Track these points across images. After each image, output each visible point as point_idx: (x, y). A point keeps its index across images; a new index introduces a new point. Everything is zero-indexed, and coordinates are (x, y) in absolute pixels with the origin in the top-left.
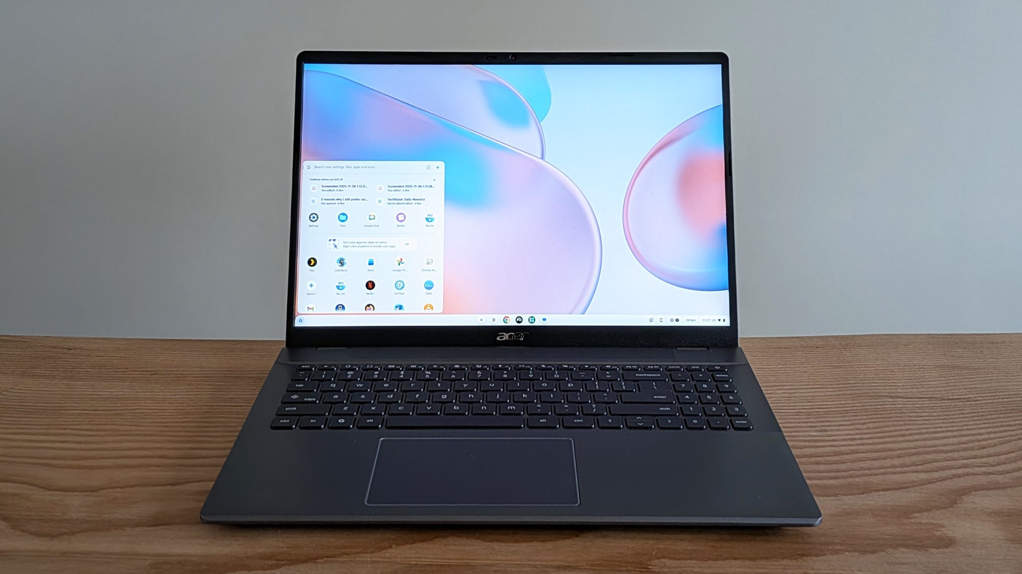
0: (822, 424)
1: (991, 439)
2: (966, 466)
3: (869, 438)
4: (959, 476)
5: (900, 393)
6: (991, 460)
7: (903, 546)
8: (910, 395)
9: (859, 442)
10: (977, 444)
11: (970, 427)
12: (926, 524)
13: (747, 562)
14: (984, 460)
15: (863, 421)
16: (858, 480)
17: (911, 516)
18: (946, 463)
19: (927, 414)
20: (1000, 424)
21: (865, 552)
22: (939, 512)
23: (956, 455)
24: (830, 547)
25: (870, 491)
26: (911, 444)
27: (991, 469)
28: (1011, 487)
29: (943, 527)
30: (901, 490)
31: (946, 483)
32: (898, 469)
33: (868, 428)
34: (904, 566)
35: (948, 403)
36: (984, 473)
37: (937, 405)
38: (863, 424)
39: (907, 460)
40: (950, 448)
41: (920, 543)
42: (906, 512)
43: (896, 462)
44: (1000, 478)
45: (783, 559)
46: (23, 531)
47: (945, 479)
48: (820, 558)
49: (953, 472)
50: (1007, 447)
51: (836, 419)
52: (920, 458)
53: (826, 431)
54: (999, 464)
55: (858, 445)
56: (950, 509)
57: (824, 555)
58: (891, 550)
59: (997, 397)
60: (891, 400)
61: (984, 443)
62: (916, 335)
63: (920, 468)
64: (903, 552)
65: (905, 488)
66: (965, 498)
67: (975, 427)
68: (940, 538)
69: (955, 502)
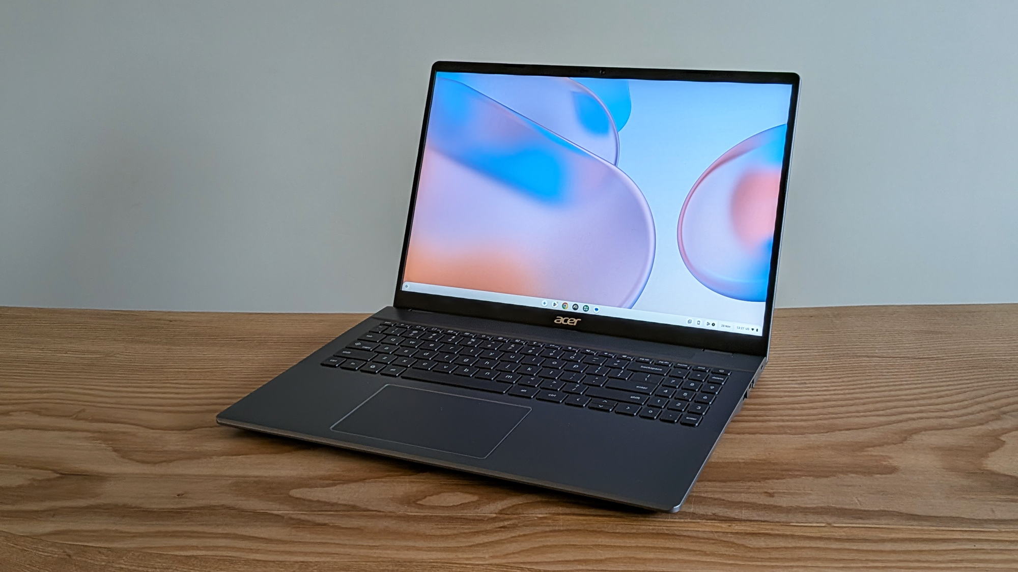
0: (803, 378)
1: (949, 390)
2: (921, 412)
3: (841, 390)
4: (914, 419)
5: (876, 353)
6: (945, 407)
7: (852, 472)
8: (885, 355)
9: (833, 392)
10: (935, 394)
11: (932, 381)
12: (876, 456)
13: (718, 484)
14: (938, 407)
15: (839, 376)
16: (825, 422)
17: (865, 450)
18: (905, 409)
19: (896, 370)
20: (960, 378)
21: (818, 477)
22: (889, 447)
23: (915, 402)
24: (790, 473)
25: (834, 431)
26: (876, 394)
27: (943, 414)
28: (957, 428)
29: (890, 458)
30: (861, 430)
31: (900, 424)
32: (862, 414)
33: (843, 382)
34: (850, 488)
35: (917, 361)
36: (937, 417)
37: (907, 363)
38: (839, 378)
39: (871, 407)
40: (912, 397)
41: (867, 471)
42: (862, 447)
43: (861, 408)
44: (950, 421)
45: (749, 481)
46: (131, 459)
47: (900, 421)
48: (780, 480)
49: (910, 416)
50: (961, 397)
51: (817, 374)
52: (884, 405)
53: (805, 383)
54: (951, 410)
55: (831, 395)
56: (899, 444)
57: (784, 478)
58: (842, 475)
59: (962, 357)
60: (868, 359)
61: (942, 393)
62: (902, 306)
63: (881, 412)
64: (852, 477)
65: (865, 428)
66: (915, 436)
67: (937, 380)
68: (886, 467)
69: (905, 439)
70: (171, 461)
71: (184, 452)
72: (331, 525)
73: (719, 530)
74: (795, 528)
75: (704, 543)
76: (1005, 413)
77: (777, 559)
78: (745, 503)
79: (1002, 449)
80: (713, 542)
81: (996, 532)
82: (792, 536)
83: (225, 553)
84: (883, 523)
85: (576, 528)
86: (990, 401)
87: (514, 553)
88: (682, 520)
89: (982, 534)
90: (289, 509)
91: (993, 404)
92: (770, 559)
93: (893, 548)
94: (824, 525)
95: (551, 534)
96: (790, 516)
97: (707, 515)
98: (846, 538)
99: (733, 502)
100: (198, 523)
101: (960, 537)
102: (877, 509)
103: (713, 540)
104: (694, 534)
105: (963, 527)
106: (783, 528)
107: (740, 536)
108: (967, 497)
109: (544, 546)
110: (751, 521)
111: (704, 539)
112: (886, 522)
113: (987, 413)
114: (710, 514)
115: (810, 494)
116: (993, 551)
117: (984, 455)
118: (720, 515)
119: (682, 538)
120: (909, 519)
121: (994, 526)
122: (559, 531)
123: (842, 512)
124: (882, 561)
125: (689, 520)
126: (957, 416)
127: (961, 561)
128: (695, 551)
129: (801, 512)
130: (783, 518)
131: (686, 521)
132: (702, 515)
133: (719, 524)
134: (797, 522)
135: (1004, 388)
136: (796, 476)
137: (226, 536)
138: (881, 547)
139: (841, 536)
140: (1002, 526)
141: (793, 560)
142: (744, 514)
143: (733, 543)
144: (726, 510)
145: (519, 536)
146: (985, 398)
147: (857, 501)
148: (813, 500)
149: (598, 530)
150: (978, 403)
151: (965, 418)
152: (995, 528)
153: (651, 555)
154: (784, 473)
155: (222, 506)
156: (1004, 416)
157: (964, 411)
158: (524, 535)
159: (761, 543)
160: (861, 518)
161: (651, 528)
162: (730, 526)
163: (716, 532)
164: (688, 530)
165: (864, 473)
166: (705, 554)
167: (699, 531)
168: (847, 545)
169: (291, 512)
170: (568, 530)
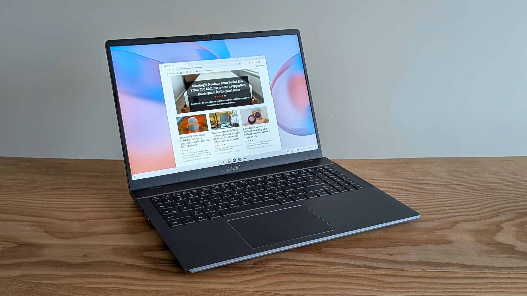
1: (471, 201)
2: (459, 212)
3: (416, 201)
4: (456, 216)
5: (431, 182)
6: (470, 210)
7: (430, 243)
8: (435, 183)
9: (412, 202)
10: (464, 203)
11: (461, 196)
12: (440, 235)
13: (363, 249)
14: (467, 210)
17: (434, 232)
18: (450, 211)
19: (442, 191)
20: (475, 195)
21: (413, 246)
22: (446, 230)
23: (454, 207)
24: (399, 244)
26: (435, 203)
27: (470, 213)
28: (478, 220)
29: (448, 236)
30: (430, 221)
31: (450, 219)
32: (429, 213)
33: (417, 197)
34: (430, 251)
35: (451, 186)
36: (467, 215)
37: (447, 187)
38: (414, 195)
39: (433, 209)
40: (453, 205)
41: (437, 242)
42: (432, 230)
43: (428, 210)
44: (473, 217)
45: (378, 248)
46: (55, 237)
47: (449, 217)
48: (394, 247)
49: (454, 214)
50: (477, 204)
52: (439, 209)
54: (474, 211)
56: (451, 229)
57: (396, 246)
58: (425, 245)
59: (474, 184)
60: (427, 185)
61: (468, 203)
62: (439, 158)
63: (439, 213)
64: (430, 246)
65: (432, 221)
66: (458, 225)
67: (463, 196)
68: (446, 240)
69: (453, 226)
70: (77, 237)
71: (83, 233)
72: (168, 271)
73: (369, 273)
74: (407, 272)
75: (362, 280)
76: (500, 213)
77: (401, 288)
78: (379, 259)
79: (502, 231)
80: (366, 279)
81: (507, 273)
82: (406, 276)
83: (112, 286)
84: (450, 269)
85: (295, 272)
86: (492, 207)
87: (265, 285)
88: (349, 268)
89: (501, 274)
90: (143, 262)
91: (494, 208)
92: (397, 288)
93: (458, 282)
94: (421, 270)
95: (283, 275)
96: (403, 266)
97: (361, 266)
98: (433, 277)
99: (373, 259)
100: (98, 270)
101: (490, 276)
102: (446, 262)
103: (366, 278)
104: (356, 275)
105: (491, 271)
106: (401, 272)
107: (380, 277)
108: (490, 255)
109: (280, 282)
110: (383, 268)
111: (361, 278)
112: (452, 268)
113: (491, 213)
114: (362, 265)
115: (411, 254)
116: (508, 283)
117: (494, 234)
118: (368, 265)
119: (350, 277)
120: (463, 267)
121: (506, 270)
122: (287, 274)
123: (428, 264)
124: (454, 289)
125: (352, 268)
126: (477, 214)
127: (493, 288)
128: (358, 284)
129: (408, 264)
130: (400, 267)
131: (351, 268)
132: (358, 265)
133: (368, 270)
134: (407, 269)
135: (497, 200)
136: (402, 245)
137: (114, 277)
138: (452, 281)
139: (430, 276)
140: (510, 270)
141: (408, 288)
142: (379, 265)
143: (377, 280)
144: (370, 263)
145: (266, 276)
146: (489, 205)
147: (435, 258)
148: (413, 258)
149: (306, 273)
150: (486, 208)
151: (481, 215)
152: (507, 271)
153: (336, 286)
154: (396, 243)
155: (109, 261)
156: (501, 214)
157: (480, 212)
158: (269, 276)
159: (391, 279)
160: (439, 267)
161: (333, 272)
162: (373, 271)
163: (367, 274)
164: (353, 273)
165: (436, 244)
166: (364, 285)
167: (358, 274)
168: (435, 281)
169: (145, 264)
170: (291, 273)
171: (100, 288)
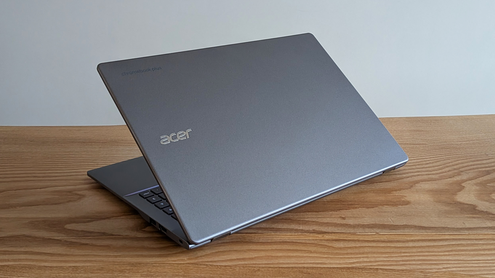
1: (431, 160)
2: (418, 172)
4: (415, 176)
6: (430, 169)
7: (386, 205)
10: (424, 162)
11: (422, 156)
12: (398, 196)
13: (314, 213)
14: (427, 169)
17: (391, 193)
18: (410, 171)
20: (436, 154)
21: (368, 208)
22: (404, 191)
23: (414, 167)
24: (353, 206)
27: (430, 173)
28: (438, 180)
29: (405, 197)
30: (387, 182)
31: (409, 179)
34: (386, 213)
36: (426, 175)
37: (407, 147)
40: (412, 164)
41: (394, 204)
42: (389, 191)
44: (433, 176)
45: (331, 211)
47: (408, 177)
48: (348, 210)
49: (412, 174)
50: (438, 164)
54: (434, 171)
56: (409, 189)
57: (350, 209)
58: (381, 207)
59: (436, 143)
61: (428, 162)
62: (400, 118)
64: (386, 207)
65: (390, 181)
66: (417, 185)
67: (424, 155)
68: (403, 201)
69: (412, 186)
72: (91, 244)
73: (317, 239)
74: (359, 236)
75: (310, 246)
76: (462, 172)
77: (351, 254)
78: (330, 223)
79: (464, 190)
80: (315, 245)
81: (467, 235)
82: (358, 241)
83: (26, 263)
84: (407, 231)
86: (453, 165)
87: (201, 256)
88: (296, 234)
89: (460, 236)
91: (455, 167)
92: (347, 254)
93: (414, 245)
94: (374, 234)
95: (223, 244)
96: (355, 229)
97: (310, 231)
98: (387, 240)
99: (323, 223)
100: (9, 246)
101: (448, 238)
102: (402, 224)
103: (315, 244)
104: (304, 241)
105: (450, 232)
106: (352, 236)
107: (329, 242)
108: (449, 216)
110: (334, 233)
111: (309, 244)
112: (408, 231)
113: (453, 172)
114: (311, 230)
115: (365, 217)
116: (468, 245)
117: (455, 194)
118: (317, 230)
119: (297, 244)
120: (420, 229)
121: (466, 231)
122: (227, 243)
123: (383, 227)
124: (409, 253)
125: (300, 234)
126: (437, 174)
127: (452, 251)
128: (305, 251)
129: (361, 227)
130: (352, 231)
131: (299, 234)
132: (307, 230)
133: (317, 236)
134: (360, 233)
135: (459, 159)
136: (356, 208)
137: (26, 253)
138: (407, 245)
139: (384, 239)
140: (470, 231)
141: (360, 254)
142: (330, 229)
143: (326, 246)
144: (320, 227)
146: (451, 164)
147: (391, 220)
148: (367, 221)
149: (249, 241)
150: (447, 167)
151: (442, 174)
152: (467, 232)
153: (280, 254)
154: (349, 206)
155: (24, 235)
156: (462, 173)
157: (440, 171)
159: (341, 245)
160: (394, 230)
161: (279, 239)
162: (323, 236)
164: (300, 239)
165: (393, 205)
166: (311, 252)
167: (306, 240)
168: (389, 245)
169: (66, 238)
170: (232, 242)
171: (8, 266)
